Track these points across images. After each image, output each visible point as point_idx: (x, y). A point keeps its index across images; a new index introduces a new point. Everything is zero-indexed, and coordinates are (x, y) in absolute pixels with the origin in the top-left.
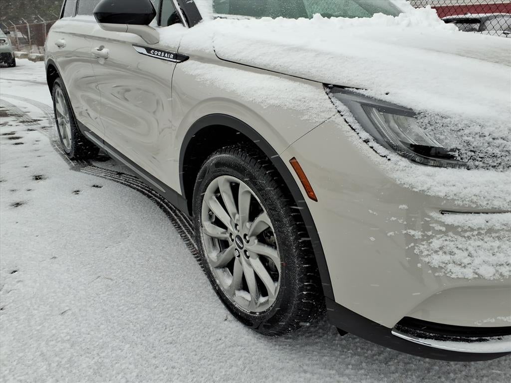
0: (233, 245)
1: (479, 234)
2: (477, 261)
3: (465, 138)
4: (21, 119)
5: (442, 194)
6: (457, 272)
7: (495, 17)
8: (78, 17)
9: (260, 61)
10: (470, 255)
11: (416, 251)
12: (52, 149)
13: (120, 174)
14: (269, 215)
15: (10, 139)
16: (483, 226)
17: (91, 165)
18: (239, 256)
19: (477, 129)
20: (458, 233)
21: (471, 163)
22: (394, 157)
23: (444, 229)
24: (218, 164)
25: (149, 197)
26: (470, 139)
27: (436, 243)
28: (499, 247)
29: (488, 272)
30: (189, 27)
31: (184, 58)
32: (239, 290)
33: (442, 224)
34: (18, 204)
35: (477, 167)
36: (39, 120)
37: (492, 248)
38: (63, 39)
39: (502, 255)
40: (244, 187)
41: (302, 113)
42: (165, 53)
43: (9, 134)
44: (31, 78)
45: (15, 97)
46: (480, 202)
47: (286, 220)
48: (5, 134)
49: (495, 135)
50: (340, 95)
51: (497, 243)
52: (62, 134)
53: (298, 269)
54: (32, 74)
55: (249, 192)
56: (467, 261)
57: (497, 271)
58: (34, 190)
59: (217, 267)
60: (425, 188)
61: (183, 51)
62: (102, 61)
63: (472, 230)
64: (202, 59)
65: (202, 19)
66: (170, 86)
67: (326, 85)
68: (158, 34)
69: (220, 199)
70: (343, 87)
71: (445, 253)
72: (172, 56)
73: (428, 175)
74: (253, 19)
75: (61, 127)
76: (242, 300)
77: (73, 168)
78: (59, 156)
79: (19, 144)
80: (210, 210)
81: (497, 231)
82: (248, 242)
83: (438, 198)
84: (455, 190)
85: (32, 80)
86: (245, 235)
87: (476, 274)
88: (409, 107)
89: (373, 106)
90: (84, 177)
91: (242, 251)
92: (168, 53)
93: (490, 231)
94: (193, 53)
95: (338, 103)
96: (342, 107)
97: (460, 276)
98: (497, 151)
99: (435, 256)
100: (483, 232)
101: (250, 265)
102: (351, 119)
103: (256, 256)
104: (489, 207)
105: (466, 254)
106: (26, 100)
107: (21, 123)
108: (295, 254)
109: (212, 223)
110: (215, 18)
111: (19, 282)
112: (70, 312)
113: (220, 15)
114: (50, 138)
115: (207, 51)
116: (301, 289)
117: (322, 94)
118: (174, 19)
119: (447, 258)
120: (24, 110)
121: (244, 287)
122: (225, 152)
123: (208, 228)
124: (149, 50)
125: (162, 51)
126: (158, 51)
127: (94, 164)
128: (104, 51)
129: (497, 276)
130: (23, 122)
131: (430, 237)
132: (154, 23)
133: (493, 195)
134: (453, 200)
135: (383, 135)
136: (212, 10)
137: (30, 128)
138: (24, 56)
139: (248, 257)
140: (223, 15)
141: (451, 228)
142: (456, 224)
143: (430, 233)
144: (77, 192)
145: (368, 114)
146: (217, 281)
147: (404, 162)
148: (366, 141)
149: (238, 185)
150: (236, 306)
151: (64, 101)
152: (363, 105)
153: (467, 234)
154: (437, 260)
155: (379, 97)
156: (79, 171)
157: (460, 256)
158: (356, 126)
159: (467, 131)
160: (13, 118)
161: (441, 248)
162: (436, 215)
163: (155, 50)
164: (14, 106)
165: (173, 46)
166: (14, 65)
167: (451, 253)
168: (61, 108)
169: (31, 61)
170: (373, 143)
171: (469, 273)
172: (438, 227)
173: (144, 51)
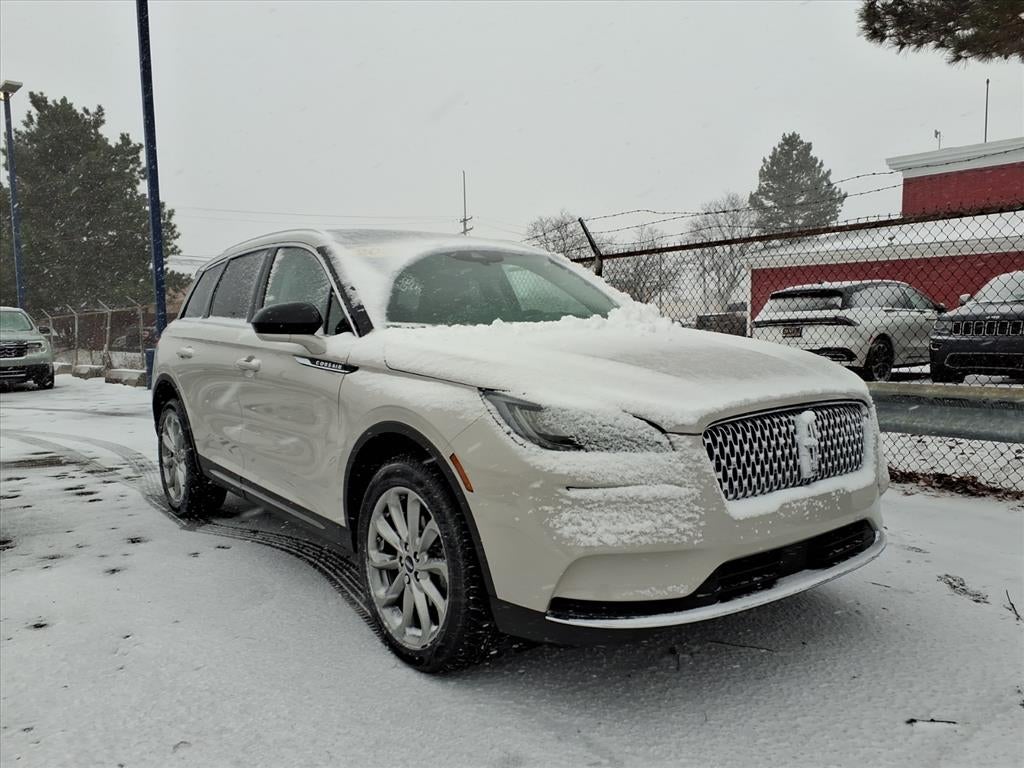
0: (403, 570)
1: (599, 506)
2: (600, 530)
3: (581, 426)
4: (88, 468)
5: (565, 472)
6: (585, 540)
7: (866, 287)
8: (212, 319)
9: (427, 370)
10: (593, 525)
11: (551, 525)
12: (148, 505)
13: (255, 532)
14: (436, 521)
15: (79, 494)
16: (602, 499)
17: (210, 523)
18: (409, 583)
19: (589, 418)
20: (582, 506)
21: (587, 446)
22: (529, 444)
23: (570, 503)
24: (387, 476)
25: (299, 556)
26: (584, 426)
27: (565, 516)
28: (618, 517)
29: (610, 540)
30: (360, 336)
31: (352, 369)
32: (411, 626)
33: (568, 498)
34: (114, 571)
35: (593, 449)
36: (116, 469)
37: (611, 518)
38: (190, 347)
39: (620, 524)
40: (413, 495)
41: (460, 414)
42: (333, 363)
43: (76, 489)
44: (87, 406)
45: (67, 437)
46: (596, 478)
47: (450, 521)
48: (71, 489)
49: (604, 423)
50: (491, 397)
51: (615, 514)
52: (168, 480)
53: (463, 571)
54: (86, 400)
55: (418, 500)
56: (591, 530)
57: (619, 539)
58: (133, 554)
59: (386, 606)
60: (552, 468)
61: (351, 362)
62: (251, 374)
63: (593, 502)
64: (374, 369)
65: (373, 328)
66: (338, 401)
67: (480, 389)
68: (325, 343)
69: (390, 521)
70: (493, 390)
71: (573, 524)
72: (340, 367)
73: (554, 458)
74: (429, 327)
75: (166, 471)
76: (413, 639)
77: (184, 528)
78: (161, 514)
79: (94, 500)
80: (379, 535)
81: (615, 503)
82: (418, 561)
83: (562, 475)
84: (576, 468)
85: (90, 409)
86: (416, 554)
87: (600, 541)
88: (539, 403)
89: (516, 404)
90: (203, 538)
91: (412, 575)
92: (336, 364)
93: (609, 503)
94: (363, 364)
95: (488, 403)
96: (491, 406)
97: (588, 544)
98: (607, 436)
99: (566, 528)
100: (603, 504)
101: (421, 589)
102: (497, 416)
103: (426, 574)
104: (605, 482)
105: (591, 523)
106: (88, 440)
107: (89, 475)
108: (460, 556)
109: (380, 552)
110: (388, 327)
111: (135, 645)
112: (206, 668)
113: (394, 324)
114: (143, 493)
115: (378, 361)
116: (468, 594)
117: (476, 396)
118: (343, 327)
119: (575, 528)
120: (90, 455)
121: (416, 622)
122: (394, 461)
123: (376, 557)
124: (313, 360)
125: (329, 362)
126: (324, 361)
127: (216, 522)
128: (254, 362)
129: (620, 543)
130: (92, 472)
131: (561, 511)
132: (320, 331)
133: (606, 471)
134: (574, 477)
135: (522, 429)
136: (385, 318)
137: (106, 479)
138: (65, 370)
139: (418, 580)
140: (397, 324)
141: (576, 501)
142: (579, 497)
143: (560, 507)
144: (196, 555)
145: (511, 411)
146: (386, 624)
147: (536, 448)
148: (509, 433)
149: (406, 495)
150: (407, 646)
151: (180, 431)
152: (508, 404)
153: (589, 507)
154: (567, 531)
155: (518, 397)
156: (194, 530)
157: (585, 526)
158: (501, 421)
159: (581, 421)
160: (74, 467)
161: (570, 520)
162: (563, 491)
163: (320, 361)
164: (69, 450)
165: (341, 357)
166: (51, 387)
167: (579, 524)
168: (171, 442)
169: (78, 378)
170: (513, 435)
171: (594, 541)
172: (566, 502)
173: (308, 362)
